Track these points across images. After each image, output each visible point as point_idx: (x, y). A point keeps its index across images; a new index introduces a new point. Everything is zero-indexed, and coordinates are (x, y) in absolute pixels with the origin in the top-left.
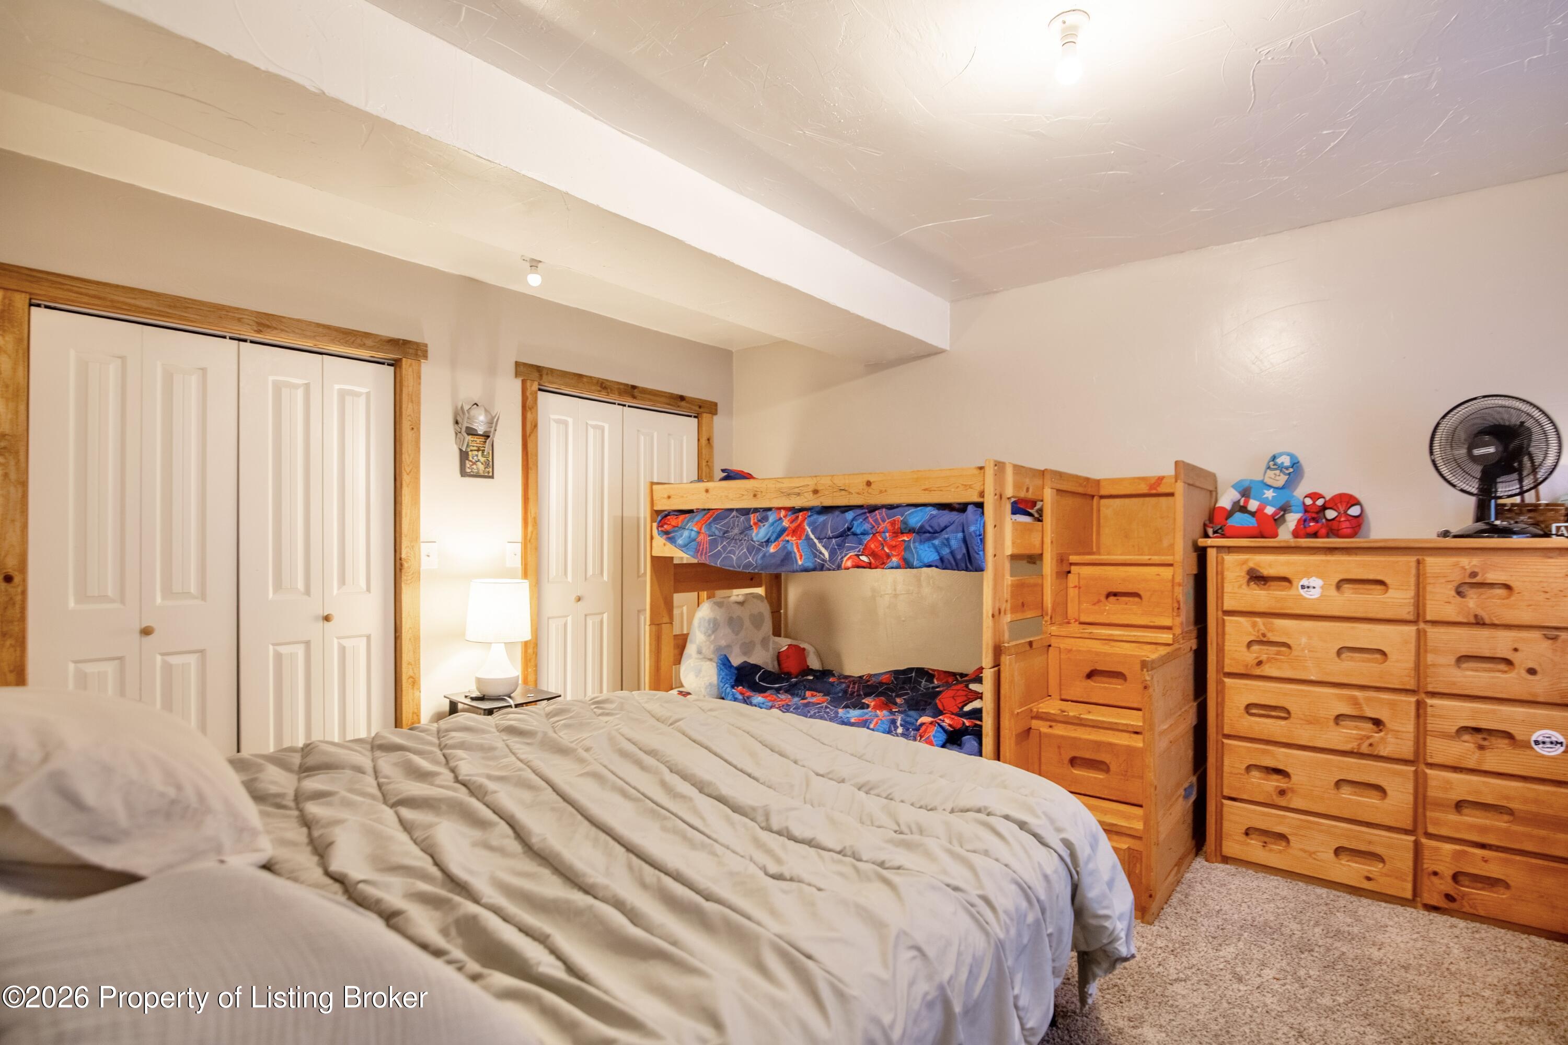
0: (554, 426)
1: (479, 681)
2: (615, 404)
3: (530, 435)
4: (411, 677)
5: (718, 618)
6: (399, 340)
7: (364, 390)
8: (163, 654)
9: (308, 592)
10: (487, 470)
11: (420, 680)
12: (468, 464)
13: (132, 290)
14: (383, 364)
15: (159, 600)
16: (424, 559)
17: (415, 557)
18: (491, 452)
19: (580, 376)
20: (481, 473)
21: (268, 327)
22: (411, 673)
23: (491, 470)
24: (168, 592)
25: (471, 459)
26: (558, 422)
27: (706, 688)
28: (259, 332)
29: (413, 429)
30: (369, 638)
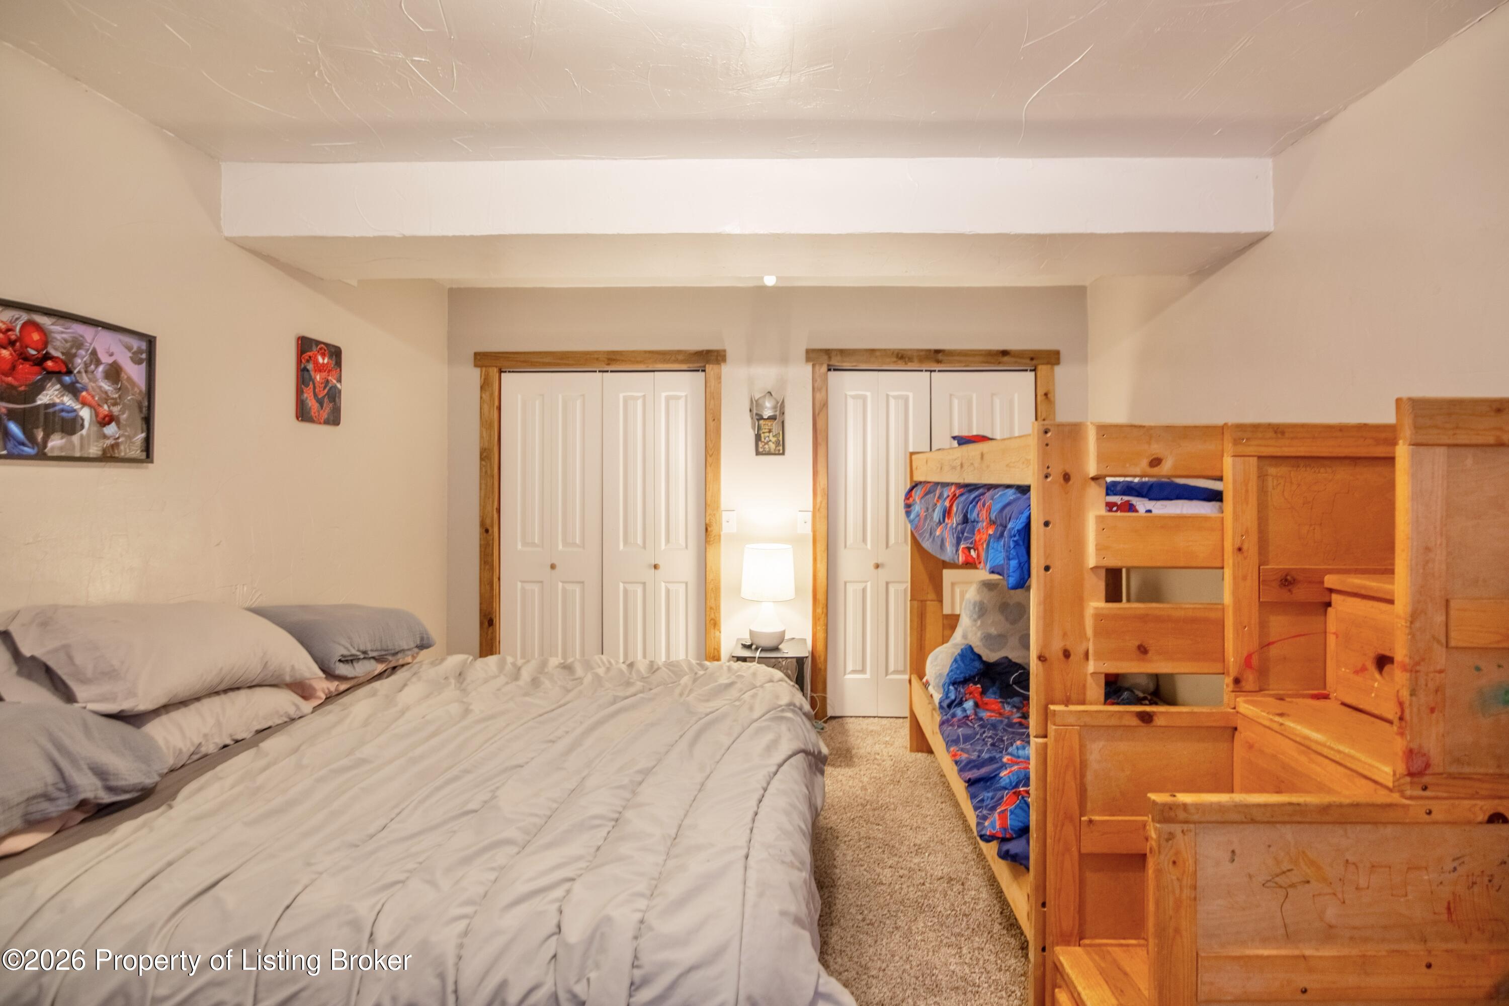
0: (850, 402)
1: (752, 633)
2: (922, 371)
3: (819, 414)
4: (712, 619)
5: (985, 601)
6: (702, 351)
7: (683, 394)
8: (563, 582)
9: (644, 547)
10: (778, 448)
11: (720, 623)
12: (760, 445)
13: (540, 353)
14: (698, 371)
15: (560, 547)
16: (724, 524)
17: (716, 523)
18: (781, 433)
19: (872, 351)
20: (772, 451)
21: (614, 360)
22: (712, 616)
23: (781, 448)
24: (566, 543)
25: (763, 440)
26: (854, 397)
27: (936, 678)
28: (608, 364)
29: (714, 420)
30: (686, 584)
